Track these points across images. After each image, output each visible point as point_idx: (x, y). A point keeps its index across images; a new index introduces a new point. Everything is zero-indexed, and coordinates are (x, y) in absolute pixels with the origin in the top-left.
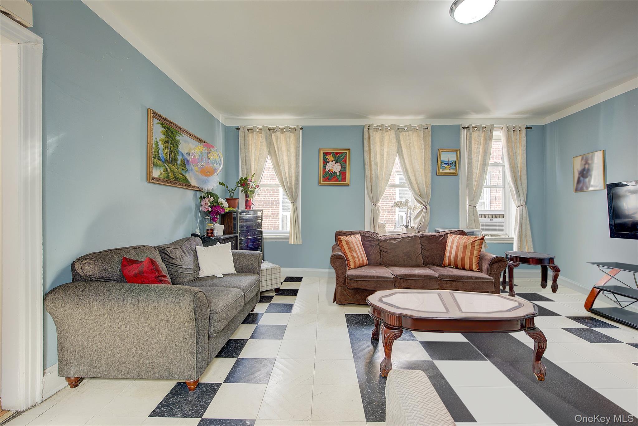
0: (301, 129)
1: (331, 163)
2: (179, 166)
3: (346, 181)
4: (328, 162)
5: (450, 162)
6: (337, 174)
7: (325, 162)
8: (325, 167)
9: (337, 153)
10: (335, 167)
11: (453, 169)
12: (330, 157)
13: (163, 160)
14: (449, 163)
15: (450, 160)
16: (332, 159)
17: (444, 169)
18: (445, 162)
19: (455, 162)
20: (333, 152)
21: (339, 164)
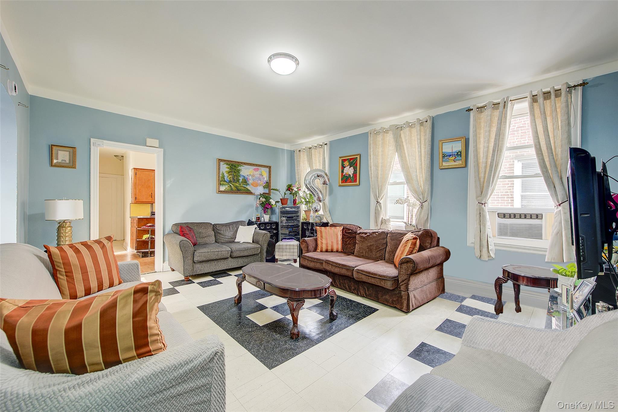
0: (326, 144)
1: (347, 167)
2: (241, 183)
3: (356, 182)
4: (345, 167)
5: (455, 152)
6: (351, 176)
7: (343, 167)
8: (343, 172)
9: (351, 159)
10: (349, 171)
11: (459, 160)
12: (346, 163)
13: (228, 181)
14: (453, 154)
15: (454, 151)
16: (348, 164)
17: (448, 161)
18: (449, 153)
19: (461, 152)
20: (349, 159)
21: (352, 168)
